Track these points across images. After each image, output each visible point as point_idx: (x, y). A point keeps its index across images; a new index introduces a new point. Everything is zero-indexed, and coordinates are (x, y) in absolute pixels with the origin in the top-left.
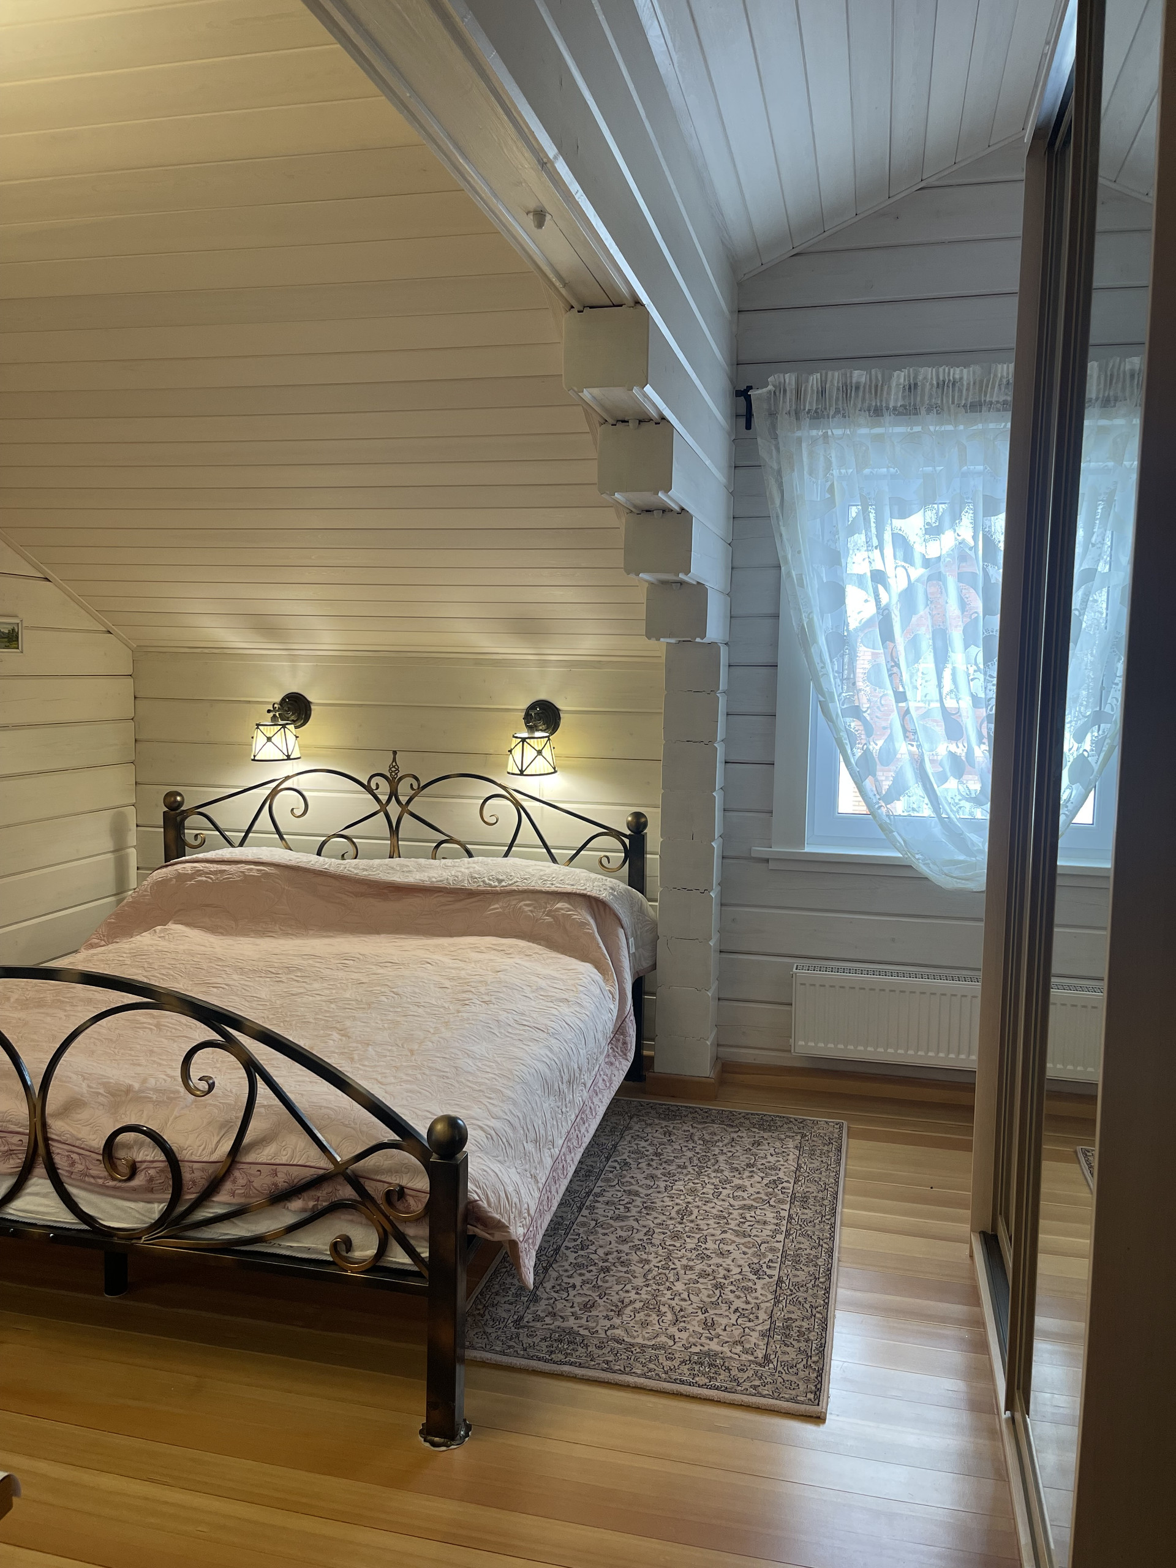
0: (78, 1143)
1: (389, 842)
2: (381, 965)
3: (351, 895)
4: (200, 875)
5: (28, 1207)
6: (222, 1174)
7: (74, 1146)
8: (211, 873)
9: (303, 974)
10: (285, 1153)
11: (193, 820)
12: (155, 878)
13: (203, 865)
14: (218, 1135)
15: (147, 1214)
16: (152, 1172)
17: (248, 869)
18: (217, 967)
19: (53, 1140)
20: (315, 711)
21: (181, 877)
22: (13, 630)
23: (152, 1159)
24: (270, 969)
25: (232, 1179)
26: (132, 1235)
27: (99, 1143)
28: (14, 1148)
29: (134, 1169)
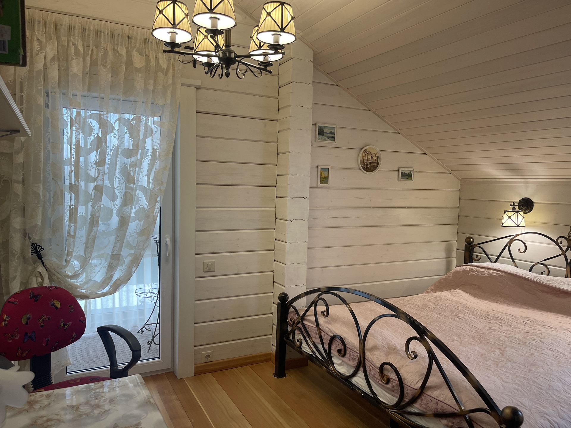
0: (373, 363)
1: (566, 269)
2: (544, 326)
3: (541, 292)
4: (472, 272)
5: (358, 381)
6: (417, 395)
7: (371, 364)
8: (477, 271)
9: (503, 322)
10: (442, 396)
11: (476, 249)
12: (455, 270)
13: (474, 267)
14: (419, 378)
15: (392, 400)
16: (394, 384)
17: (493, 272)
18: (465, 310)
19: (366, 359)
20: (535, 206)
21: (465, 271)
22: (410, 173)
23: (394, 379)
24: (487, 316)
25: (421, 399)
26: (386, 406)
27: (378, 365)
28: (355, 357)
29: (388, 381)
